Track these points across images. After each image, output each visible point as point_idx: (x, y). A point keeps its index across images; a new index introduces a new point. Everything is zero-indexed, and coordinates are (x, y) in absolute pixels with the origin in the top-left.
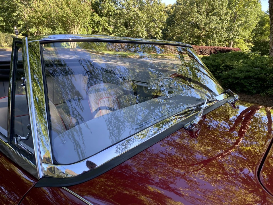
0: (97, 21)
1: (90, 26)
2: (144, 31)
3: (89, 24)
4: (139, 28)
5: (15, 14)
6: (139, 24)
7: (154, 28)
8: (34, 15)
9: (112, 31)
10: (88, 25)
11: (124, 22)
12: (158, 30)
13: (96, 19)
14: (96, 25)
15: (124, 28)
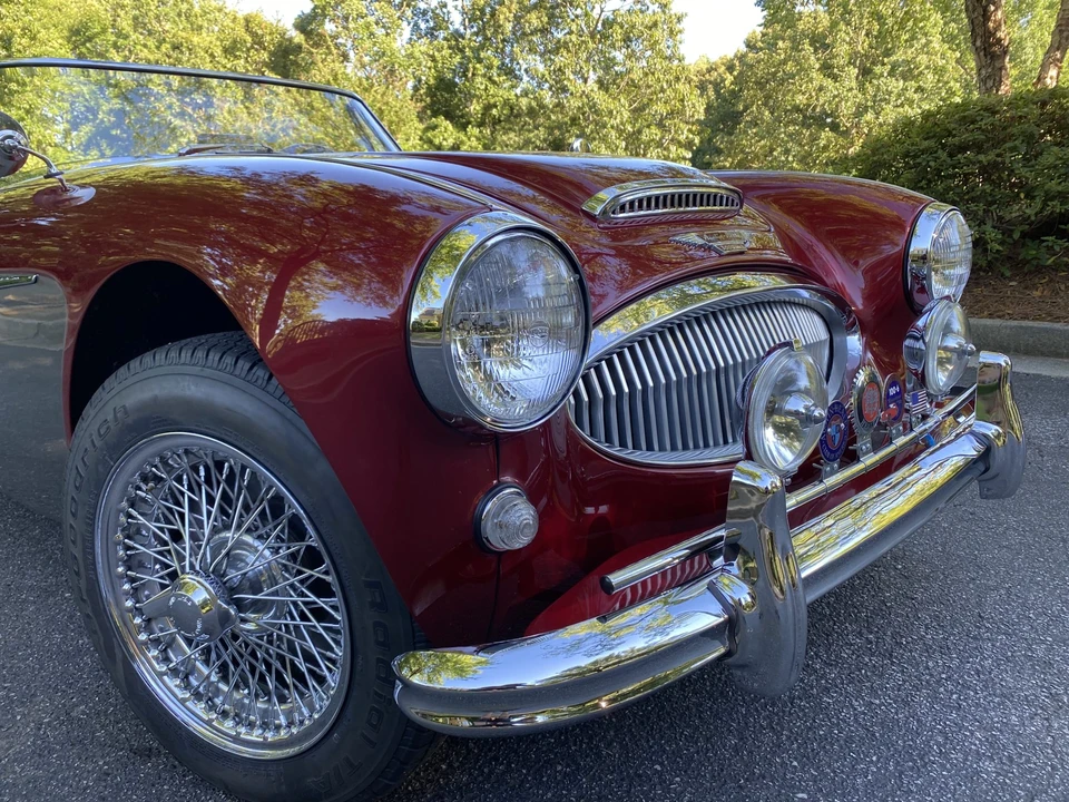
7: (659, 145)
12: (674, 151)
13: (444, 139)
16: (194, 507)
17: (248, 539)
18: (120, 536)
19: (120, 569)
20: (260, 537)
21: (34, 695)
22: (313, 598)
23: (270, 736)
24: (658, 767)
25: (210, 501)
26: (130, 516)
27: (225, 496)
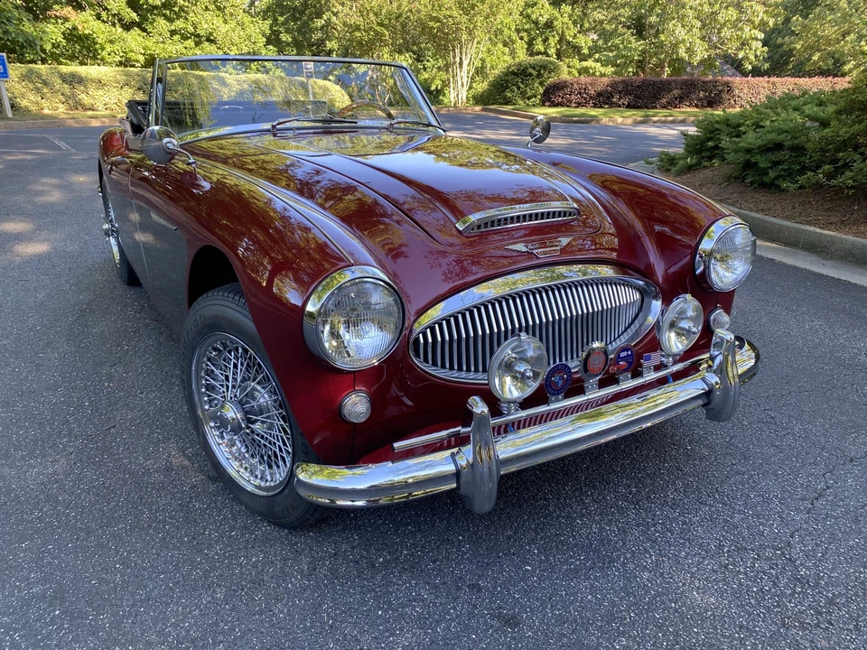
0: (543, 20)
1: (521, 38)
2: (698, 41)
3: (518, 31)
4: (680, 33)
5: (319, 23)
6: (682, 18)
7: (735, 26)
8: (360, 21)
9: (589, 48)
10: (514, 36)
11: (629, 18)
12: (747, 31)
13: (540, 15)
14: (542, 34)
15: (629, 35)
16: (235, 366)
17: (259, 388)
18: (203, 374)
19: (203, 390)
20: (263, 388)
21: (169, 439)
22: (282, 423)
23: (263, 484)
24: (461, 538)
25: (242, 365)
26: (208, 365)
27: (248, 364)
